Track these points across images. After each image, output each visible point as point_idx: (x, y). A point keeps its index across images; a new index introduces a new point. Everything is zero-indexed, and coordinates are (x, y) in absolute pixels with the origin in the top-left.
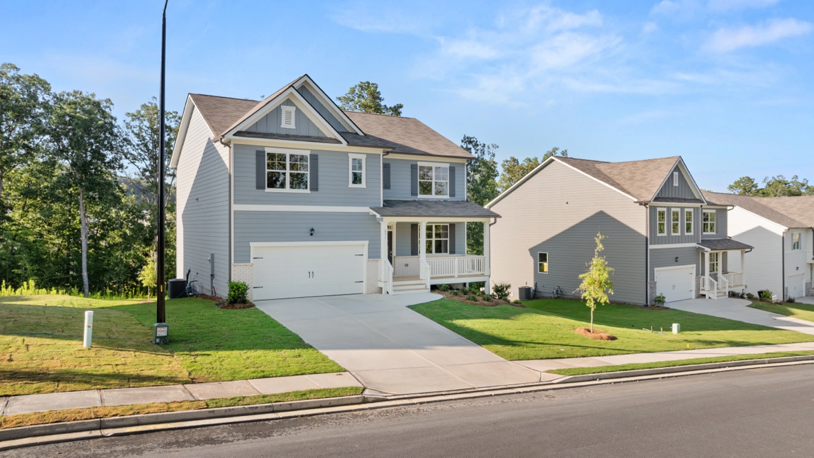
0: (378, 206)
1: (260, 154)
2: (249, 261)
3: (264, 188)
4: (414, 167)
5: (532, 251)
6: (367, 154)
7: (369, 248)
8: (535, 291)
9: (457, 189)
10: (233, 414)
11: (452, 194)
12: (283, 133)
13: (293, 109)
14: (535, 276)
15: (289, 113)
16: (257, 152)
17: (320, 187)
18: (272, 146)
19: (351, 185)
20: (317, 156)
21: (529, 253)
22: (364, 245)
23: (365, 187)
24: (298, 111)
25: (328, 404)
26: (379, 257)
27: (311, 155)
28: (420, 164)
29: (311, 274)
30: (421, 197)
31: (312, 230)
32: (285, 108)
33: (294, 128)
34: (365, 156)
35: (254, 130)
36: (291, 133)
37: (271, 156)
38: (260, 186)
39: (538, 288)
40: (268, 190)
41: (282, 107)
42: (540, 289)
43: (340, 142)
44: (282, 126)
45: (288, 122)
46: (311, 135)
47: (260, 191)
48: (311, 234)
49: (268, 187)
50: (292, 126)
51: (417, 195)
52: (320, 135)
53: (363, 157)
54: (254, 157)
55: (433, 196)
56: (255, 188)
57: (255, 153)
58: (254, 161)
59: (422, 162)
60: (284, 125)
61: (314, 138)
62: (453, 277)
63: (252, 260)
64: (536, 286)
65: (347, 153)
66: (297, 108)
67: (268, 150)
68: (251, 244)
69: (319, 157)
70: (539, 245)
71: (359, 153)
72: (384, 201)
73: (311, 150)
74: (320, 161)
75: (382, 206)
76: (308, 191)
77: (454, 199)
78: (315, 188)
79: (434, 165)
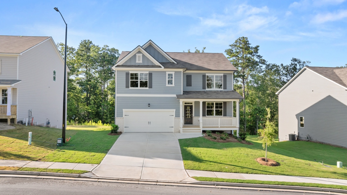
0: (180, 94)
1: (127, 74)
2: (122, 116)
3: (129, 87)
4: (204, 76)
5: (297, 116)
6: (175, 71)
7: (176, 113)
8: (298, 136)
9: (227, 86)
10: (24, 174)
11: (225, 88)
12: (137, 65)
13: (141, 55)
14: (298, 129)
15: (139, 57)
16: (126, 73)
17: (153, 86)
18: (132, 70)
19: (167, 85)
20: (152, 73)
21: (295, 117)
22: (174, 111)
23: (174, 86)
24: (143, 56)
25: (62, 176)
26: (179, 116)
27: (149, 73)
28: (207, 74)
29: (149, 123)
30: (207, 89)
31: (149, 104)
32: (137, 55)
33: (142, 62)
34: (174, 72)
35: (125, 64)
36: (140, 65)
37: (132, 75)
38: (127, 87)
39: (300, 135)
40: (130, 88)
41: (137, 54)
42: (301, 135)
43: (161, 67)
44: (136, 62)
45: (139, 60)
46: (149, 65)
47: (127, 89)
48: (149, 106)
49: (131, 87)
50: (141, 62)
51: (205, 89)
52: (153, 65)
53: (173, 73)
54: (125, 75)
55: (214, 89)
56: (125, 87)
57: (125, 73)
58: (125, 77)
59: (208, 74)
60: (137, 62)
61: (150, 66)
62: (218, 127)
63: (124, 116)
64: (299, 133)
65: (166, 71)
66: (143, 54)
67: (131, 72)
68: (123, 110)
69: (153, 74)
70: (300, 113)
71: (171, 71)
72: (184, 92)
73: (149, 71)
74: (153, 75)
75: (182, 94)
76: (147, 88)
77: (225, 90)
78: (151, 87)
79: (214, 75)
